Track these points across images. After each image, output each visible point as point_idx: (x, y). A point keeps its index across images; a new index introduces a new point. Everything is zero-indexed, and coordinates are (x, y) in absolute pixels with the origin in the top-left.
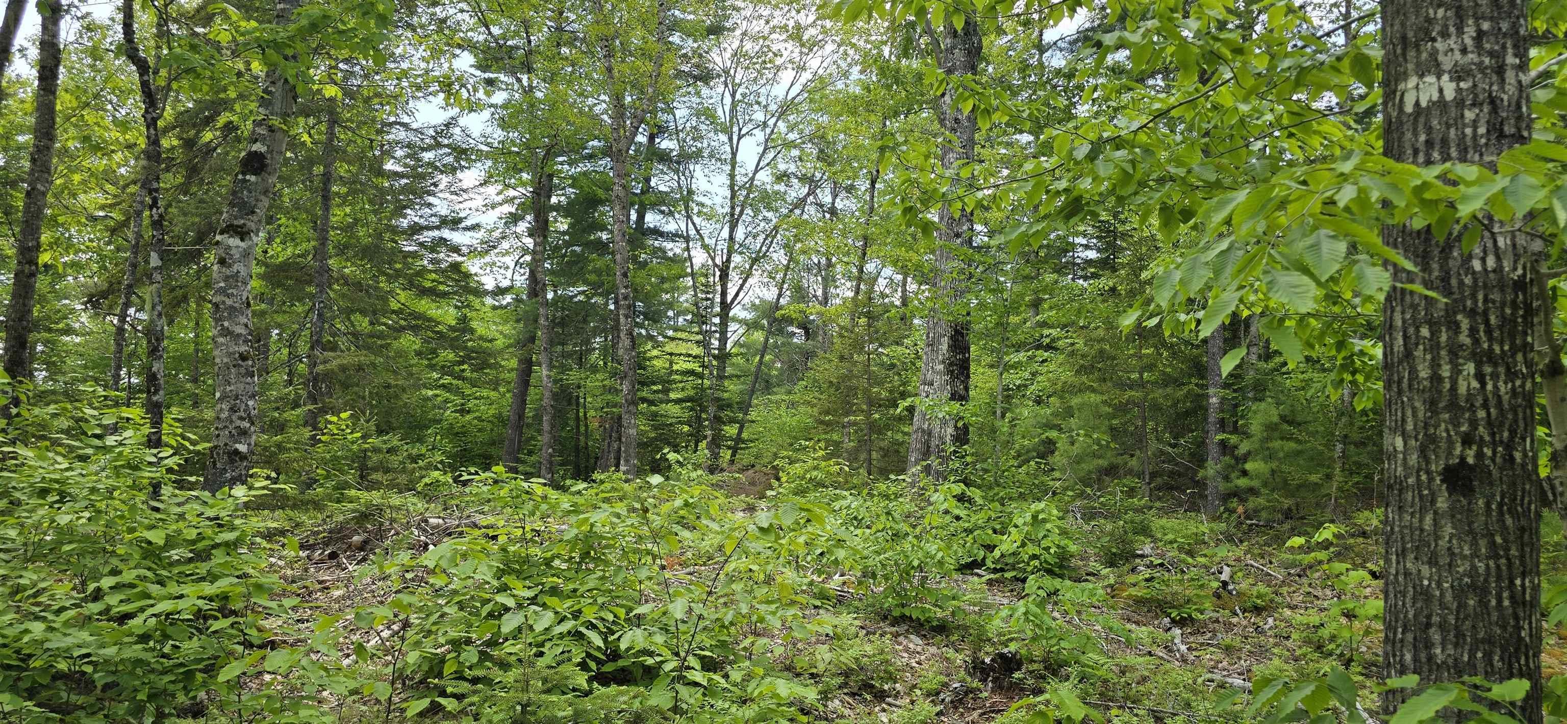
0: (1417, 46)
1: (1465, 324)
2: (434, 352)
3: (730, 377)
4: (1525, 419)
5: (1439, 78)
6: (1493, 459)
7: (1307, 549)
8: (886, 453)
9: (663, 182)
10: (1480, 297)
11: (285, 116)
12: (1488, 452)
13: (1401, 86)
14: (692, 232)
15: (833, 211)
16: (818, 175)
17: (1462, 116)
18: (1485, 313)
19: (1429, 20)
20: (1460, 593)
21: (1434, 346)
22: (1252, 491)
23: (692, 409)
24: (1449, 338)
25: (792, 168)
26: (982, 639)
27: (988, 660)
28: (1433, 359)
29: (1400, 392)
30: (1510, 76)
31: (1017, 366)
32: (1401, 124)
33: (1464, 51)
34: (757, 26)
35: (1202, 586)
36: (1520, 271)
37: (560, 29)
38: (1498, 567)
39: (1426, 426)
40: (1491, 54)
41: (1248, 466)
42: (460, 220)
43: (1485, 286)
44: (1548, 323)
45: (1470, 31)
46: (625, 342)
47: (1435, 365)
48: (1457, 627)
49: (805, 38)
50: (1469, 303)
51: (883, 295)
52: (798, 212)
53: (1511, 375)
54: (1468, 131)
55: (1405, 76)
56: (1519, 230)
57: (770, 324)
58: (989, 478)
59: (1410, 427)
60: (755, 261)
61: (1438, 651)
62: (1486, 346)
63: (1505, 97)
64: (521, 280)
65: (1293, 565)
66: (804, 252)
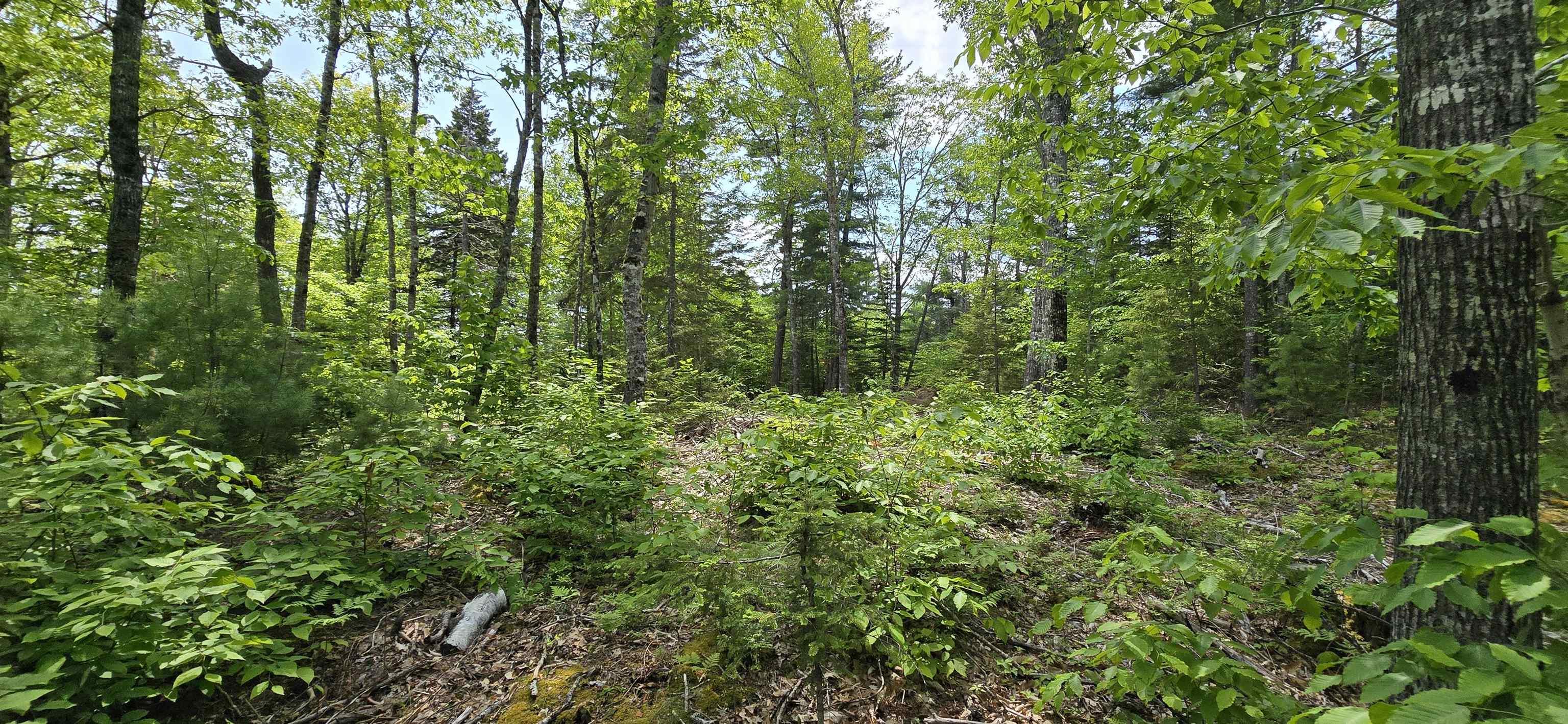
0: (1430, 65)
1: (1472, 268)
2: (732, 323)
3: (904, 331)
4: (1526, 336)
5: (1449, 86)
6: (1496, 368)
7: (1327, 437)
8: (1008, 377)
9: (858, 213)
10: (1486, 247)
11: (653, 194)
12: (1492, 361)
13: (1415, 97)
14: (877, 242)
15: (968, 222)
16: (957, 200)
17: (1471, 113)
18: (1491, 259)
19: (1441, 45)
20: (1464, 463)
21: (1444, 285)
22: (1279, 397)
23: (880, 352)
24: (1457, 279)
25: (940, 197)
26: (1080, 493)
27: (1085, 507)
28: (1443, 296)
29: (1413, 320)
30: (1516, 79)
31: (1100, 316)
32: (1416, 124)
33: (1473, 63)
34: (915, 109)
35: (1241, 462)
36: (1523, 226)
37: (794, 127)
38: (1499, 445)
39: (1436, 344)
40: (1498, 63)
41: (1277, 380)
42: (743, 246)
43: (1491, 239)
44: (1547, 264)
45: (1478, 47)
46: (839, 312)
47: (1445, 299)
48: (1460, 489)
49: (947, 112)
50: (1476, 252)
51: (1004, 274)
52: (944, 224)
53: (1514, 304)
54: (1476, 124)
55: (1419, 88)
56: (1525, 194)
57: (928, 297)
58: (1081, 391)
59: (1422, 345)
60: (917, 257)
61: (1444, 505)
62: (1491, 283)
63: (1512, 95)
64: (777, 279)
65: (1313, 448)
66: (950, 250)
